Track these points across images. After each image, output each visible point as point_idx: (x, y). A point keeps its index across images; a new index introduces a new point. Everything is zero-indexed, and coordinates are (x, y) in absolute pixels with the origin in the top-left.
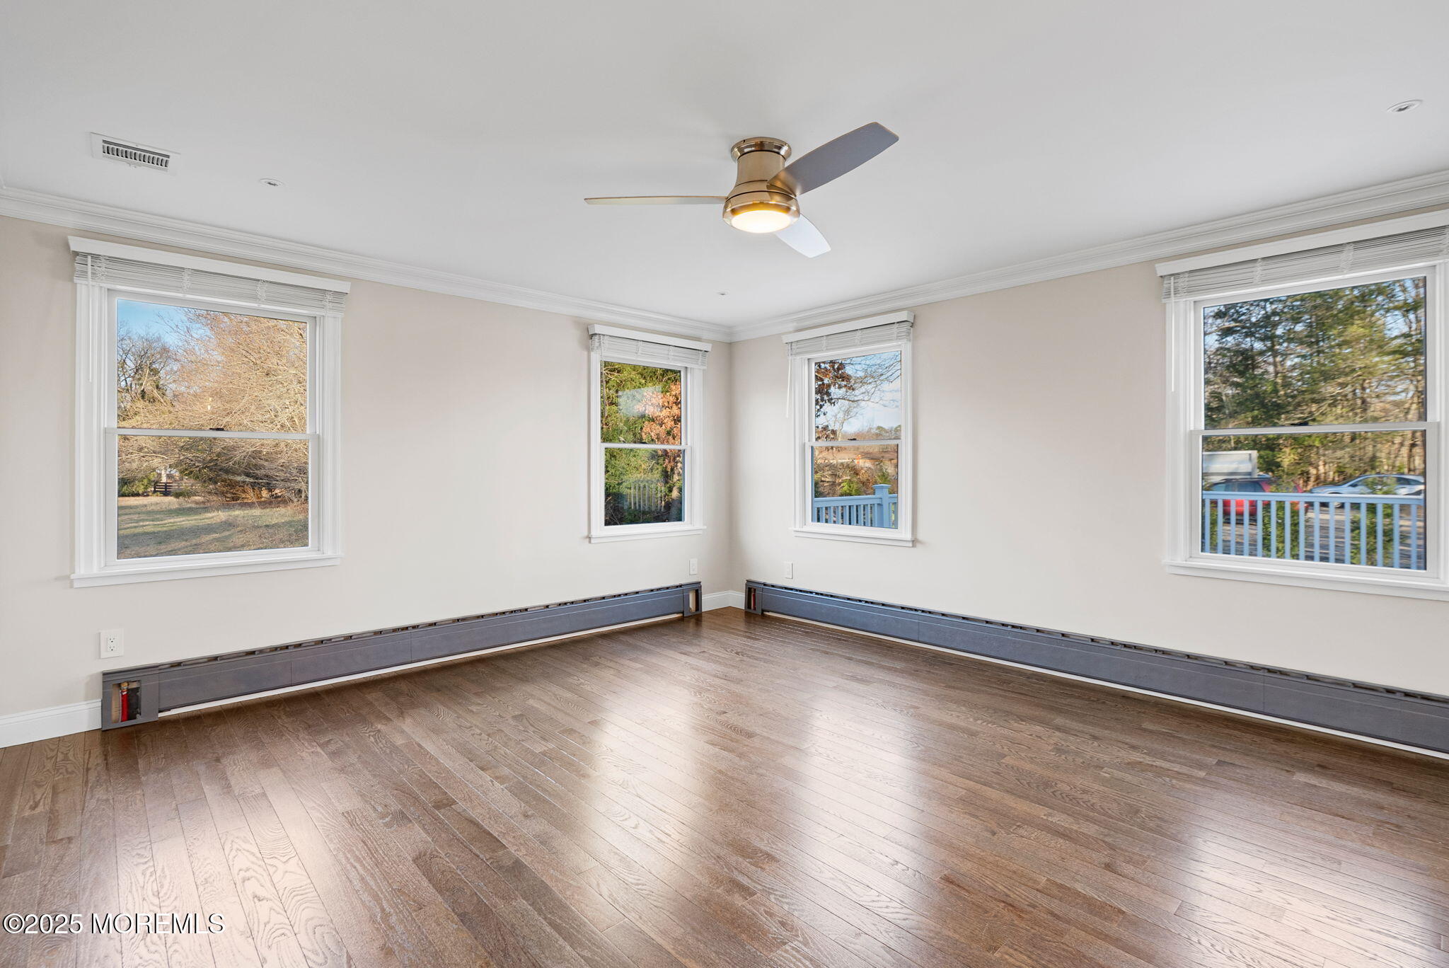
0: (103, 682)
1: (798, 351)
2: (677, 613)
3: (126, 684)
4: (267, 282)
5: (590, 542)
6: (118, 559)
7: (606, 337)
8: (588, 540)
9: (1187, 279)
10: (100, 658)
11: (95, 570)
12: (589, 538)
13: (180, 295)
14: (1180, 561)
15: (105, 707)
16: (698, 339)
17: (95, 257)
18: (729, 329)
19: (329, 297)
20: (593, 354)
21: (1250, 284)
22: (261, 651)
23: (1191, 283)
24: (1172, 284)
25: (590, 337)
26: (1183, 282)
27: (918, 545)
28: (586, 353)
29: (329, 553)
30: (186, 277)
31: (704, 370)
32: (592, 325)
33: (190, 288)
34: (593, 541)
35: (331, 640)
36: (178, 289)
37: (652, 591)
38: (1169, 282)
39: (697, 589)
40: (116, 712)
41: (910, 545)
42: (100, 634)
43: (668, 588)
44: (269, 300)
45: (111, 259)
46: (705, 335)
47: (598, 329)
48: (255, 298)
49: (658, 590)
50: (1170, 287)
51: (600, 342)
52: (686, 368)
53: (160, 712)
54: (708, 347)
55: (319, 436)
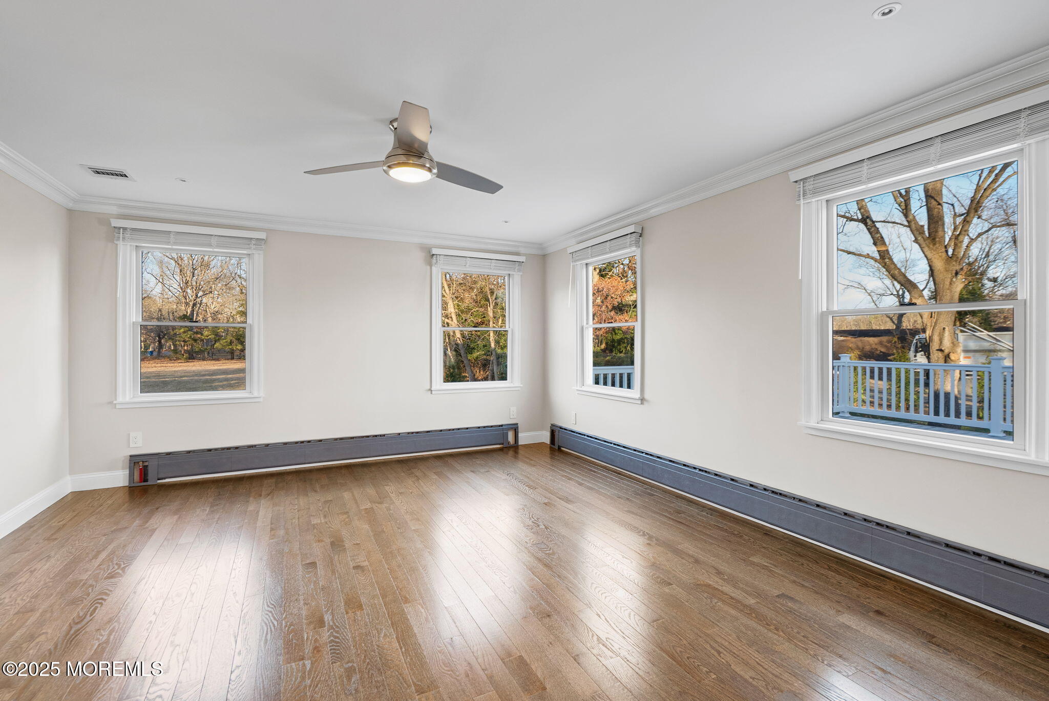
0: (130, 460)
1: (577, 258)
2: (500, 444)
3: (141, 463)
4: (217, 235)
5: (431, 393)
6: (141, 393)
7: (441, 256)
8: (430, 392)
9: (812, 183)
10: (129, 447)
11: (127, 399)
12: (431, 390)
13: (170, 247)
14: (813, 423)
15: (131, 475)
16: (517, 254)
17: (125, 229)
18: (540, 246)
19: (253, 242)
20: (433, 268)
21: (859, 182)
22: (216, 449)
23: (815, 185)
24: (802, 187)
25: (431, 257)
26: (809, 185)
27: (645, 402)
28: (428, 267)
29: (256, 394)
30: (172, 236)
31: (521, 275)
32: (431, 248)
33: (174, 243)
34: (433, 392)
35: (256, 446)
36: (168, 243)
37: (479, 428)
38: (799, 186)
39: (515, 428)
40: (137, 477)
41: (639, 402)
42: (129, 434)
43: (492, 426)
44: (218, 246)
45: (134, 230)
46: (522, 250)
47: (435, 251)
48: (210, 245)
49: (484, 427)
50: (800, 191)
51: (437, 260)
52: (509, 274)
53: (159, 479)
54: (521, 259)
55: (251, 324)
